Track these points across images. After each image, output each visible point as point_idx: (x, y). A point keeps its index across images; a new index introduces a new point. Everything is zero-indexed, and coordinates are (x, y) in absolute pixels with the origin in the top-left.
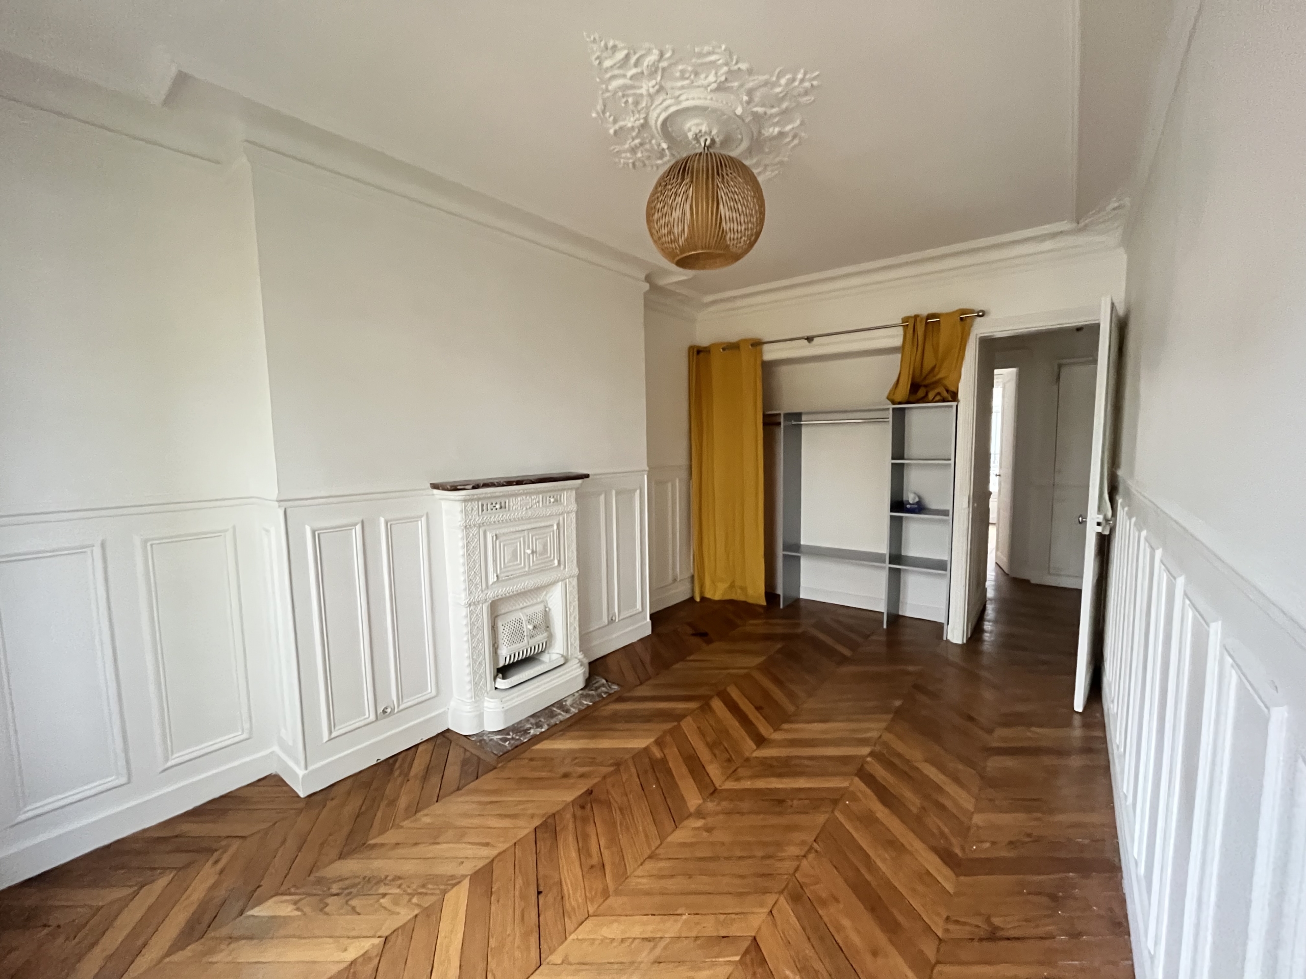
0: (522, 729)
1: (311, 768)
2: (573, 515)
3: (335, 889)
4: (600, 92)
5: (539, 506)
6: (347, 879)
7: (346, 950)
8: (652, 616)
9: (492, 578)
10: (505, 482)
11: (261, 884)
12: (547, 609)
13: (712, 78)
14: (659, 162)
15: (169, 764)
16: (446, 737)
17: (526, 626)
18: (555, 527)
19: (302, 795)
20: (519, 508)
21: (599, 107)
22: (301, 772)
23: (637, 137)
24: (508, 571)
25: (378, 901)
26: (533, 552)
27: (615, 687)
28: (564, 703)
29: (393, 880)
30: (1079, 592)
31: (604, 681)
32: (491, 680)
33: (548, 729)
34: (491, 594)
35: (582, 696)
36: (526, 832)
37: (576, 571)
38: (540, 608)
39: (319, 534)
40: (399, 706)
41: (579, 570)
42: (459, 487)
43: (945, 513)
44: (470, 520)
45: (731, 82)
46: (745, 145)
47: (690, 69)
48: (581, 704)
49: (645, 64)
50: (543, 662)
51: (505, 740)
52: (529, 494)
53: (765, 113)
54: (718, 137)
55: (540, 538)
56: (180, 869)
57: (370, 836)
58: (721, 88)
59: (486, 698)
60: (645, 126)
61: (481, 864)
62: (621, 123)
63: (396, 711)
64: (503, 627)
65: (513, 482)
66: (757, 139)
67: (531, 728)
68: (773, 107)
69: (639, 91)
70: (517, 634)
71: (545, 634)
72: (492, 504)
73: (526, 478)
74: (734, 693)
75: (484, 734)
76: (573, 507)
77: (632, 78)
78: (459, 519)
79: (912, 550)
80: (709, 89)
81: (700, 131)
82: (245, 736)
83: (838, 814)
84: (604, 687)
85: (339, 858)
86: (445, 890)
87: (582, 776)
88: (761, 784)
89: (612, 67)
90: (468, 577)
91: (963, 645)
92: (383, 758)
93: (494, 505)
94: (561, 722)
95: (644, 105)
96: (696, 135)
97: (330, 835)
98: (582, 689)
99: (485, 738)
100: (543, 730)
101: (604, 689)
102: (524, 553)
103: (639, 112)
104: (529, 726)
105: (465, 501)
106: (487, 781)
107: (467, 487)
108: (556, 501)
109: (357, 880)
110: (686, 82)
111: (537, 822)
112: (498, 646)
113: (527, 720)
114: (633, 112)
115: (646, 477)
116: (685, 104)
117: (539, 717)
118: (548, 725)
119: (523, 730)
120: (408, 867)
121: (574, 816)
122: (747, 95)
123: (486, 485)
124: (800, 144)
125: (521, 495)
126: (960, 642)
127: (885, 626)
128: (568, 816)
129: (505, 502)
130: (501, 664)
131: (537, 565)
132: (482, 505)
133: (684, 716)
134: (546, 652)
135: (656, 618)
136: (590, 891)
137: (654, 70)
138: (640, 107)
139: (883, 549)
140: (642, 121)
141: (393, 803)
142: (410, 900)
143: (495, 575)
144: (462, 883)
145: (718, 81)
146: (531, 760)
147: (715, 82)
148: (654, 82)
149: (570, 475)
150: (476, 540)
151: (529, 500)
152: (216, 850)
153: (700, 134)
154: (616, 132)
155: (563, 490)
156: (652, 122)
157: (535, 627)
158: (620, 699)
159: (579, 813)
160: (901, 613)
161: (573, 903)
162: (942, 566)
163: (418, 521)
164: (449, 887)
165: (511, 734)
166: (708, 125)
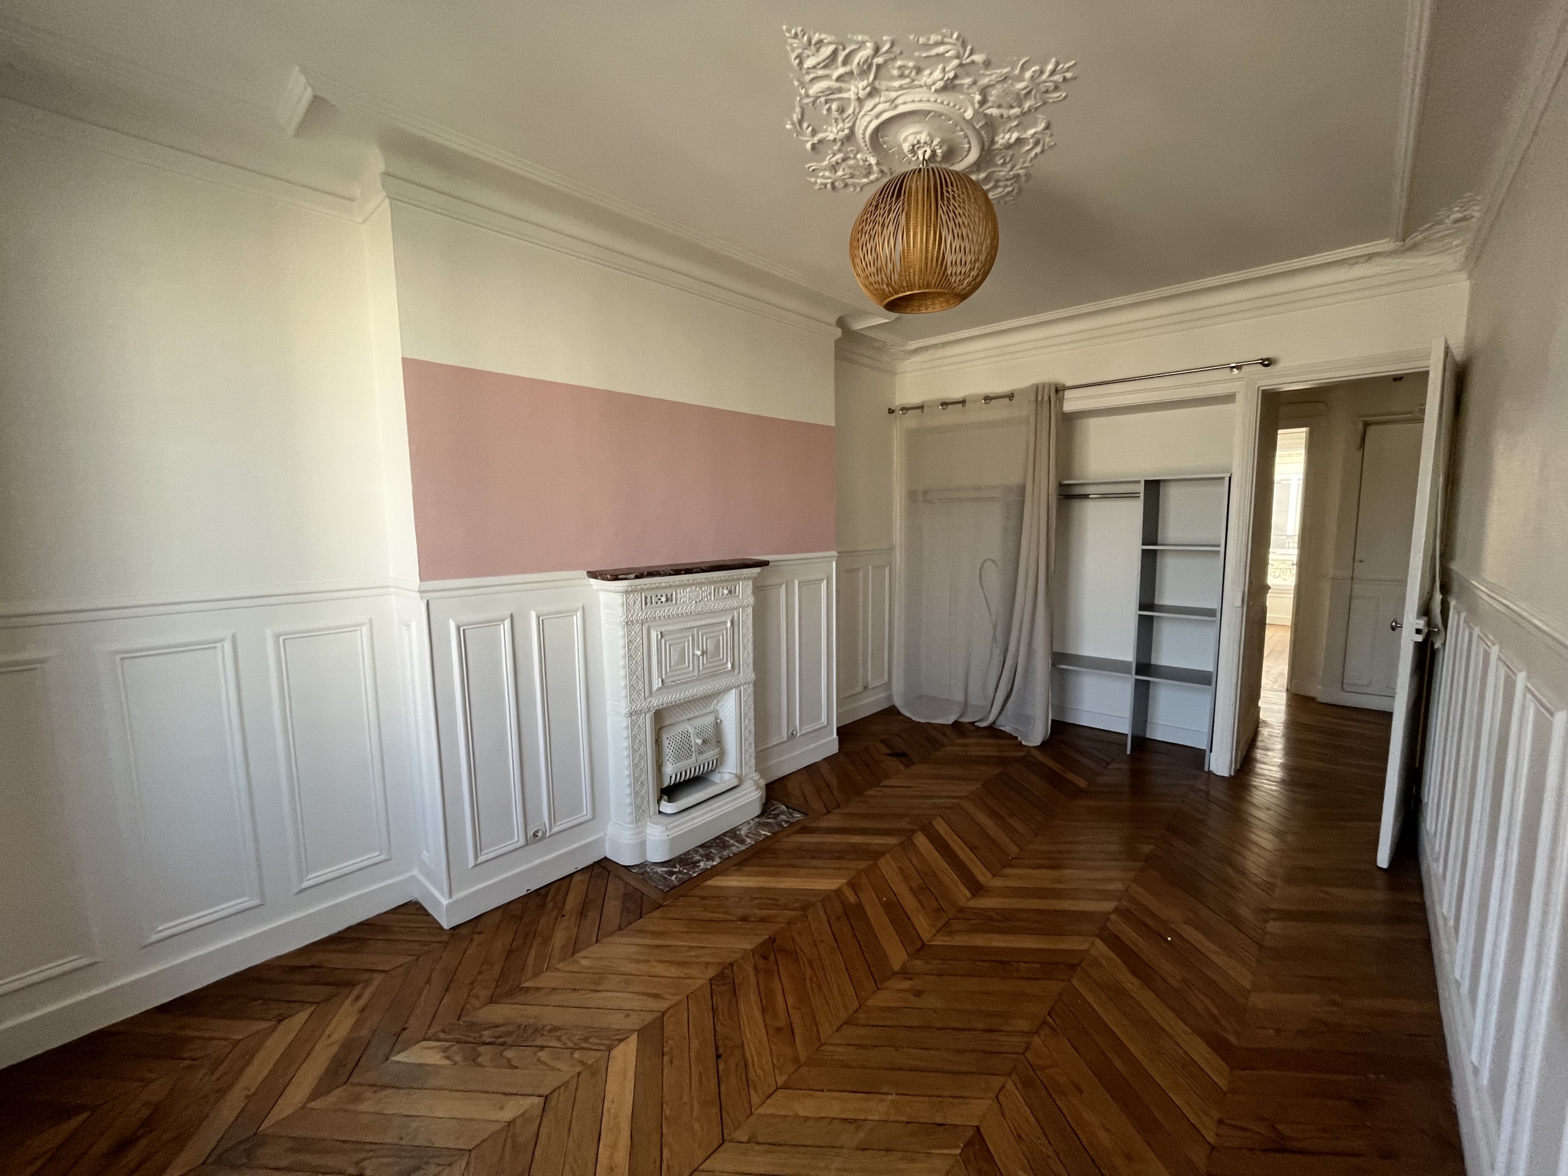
0: (690, 861)
1: (455, 897)
2: (750, 610)
3: (487, 1036)
4: (798, 99)
5: (710, 598)
6: (498, 1026)
7: (502, 1108)
8: (840, 731)
9: (657, 684)
10: (672, 570)
11: (406, 1026)
12: (718, 721)
13: (937, 74)
14: (865, 180)
15: (305, 884)
16: (603, 867)
17: (695, 740)
18: (729, 624)
19: (446, 925)
20: (687, 601)
21: (796, 117)
22: (445, 902)
23: (839, 150)
24: (675, 676)
25: (535, 1053)
26: (703, 654)
27: (798, 815)
28: (738, 832)
29: (550, 1031)
30: (1388, 716)
31: (784, 808)
32: (654, 804)
33: (720, 863)
34: (656, 702)
35: (760, 825)
36: (702, 982)
37: (752, 676)
38: (710, 719)
39: (464, 630)
40: (551, 828)
41: (756, 675)
42: (620, 577)
43: (1210, 613)
44: (632, 616)
45: (963, 78)
46: (973, 156)
47: (911, 64)
48: (760, 835)
49: (856, 61)
50: (715, 783)
51: (671, 873)
52: (700, 584)
53: (1002, 116)
54: (940, 148)
55: (710, 637)
56: (318, 1003)
57: (524, 979)
58: (949, 86)
59: (649, 824)
60: (850, 137)
61: (649, 1018)
62: (820, 136)
63: (548, 835)
64: (668, 741)
65: (681, 570)
66: (989, 148)
67: (700, 860)
68: (1011, 107)
69: (845, 95)
70: (684, 750)
71: (717, 750)
72: (657, 596)
73: (695, 566)
74: (941, 827)
75: (647, 865)
76: (751, 600)
77: (839, 79)
78: (619, 614)
79: (1166, 656)
80: (933, 88)
81: (919, 142)
82: (382, 857)
83: (1075, 982)
84: (784, 815)
85: (490, 1003)
86: (612, 1044)
87: (762, 920)
88: (979, 940)
89: (814, 67)
90: (630, 682)
91: (1231, 777)
92: (534, 887)
93: (659, 597)
94: (735, 854)
95: (850, 111)
96: (913, 146)
97: (480, 973)
98: (758, 817)
99: (648, 870)
100: (715, 863)
101: (783, 817)
102: (694, 654)
103: (843, 121)
104: (698, 858)
105: (627, 592)
106: (652, 921)
107: (628, 576)
108: (730, 592)
109: (510, 1028)
110: (908, 80)
111: (711, 973)
112: (662, 763)
113: (695, 850)
114: (836, 120)
115: (834, 563)
116: (901, 109)
117: (709, 847)
118: (720, 857)
119: (692, 863)
120: (568, 1017)
121: (756, 968)
122: (980, 94)
123: (651, 574)
124: (1042, 151)
125: (691, 585)
126: (1226, 774)
127: (1129, 752)
128: (749, 968)
129: (672, 595)
130: (666, 784)
131: (708, 668)
132: (646, 598)
133: (883, 854)
134: (717, 771)
135: (844, 732)
136: (778, 1060)
137: (865, 69)
138: (845, 115)
139: (1128, 654)
140: (847, 131)
141: (547, 940)
142: (572, 1054)
143: (660, 680)
144: (629, 1039)
145: (946, 78)
146: (703, 898)
147: (942, 79)
148: (865, 83)
149: (747, 562)
150: (638, 639)
151: (698, 591)
152: (357, 984)
153: (918, 146)
154: (814, 147)
155: (738, 579)
156: (859, 132)
157: (704, 742)
158: (804, 830)
159: (761, 964)
160: (1148, 736)
161: (760, 1072)
162: (1205, 679)
163: (572, 616)
164: (616, 1043)
165: (678, 866)
166: (929, 135)
